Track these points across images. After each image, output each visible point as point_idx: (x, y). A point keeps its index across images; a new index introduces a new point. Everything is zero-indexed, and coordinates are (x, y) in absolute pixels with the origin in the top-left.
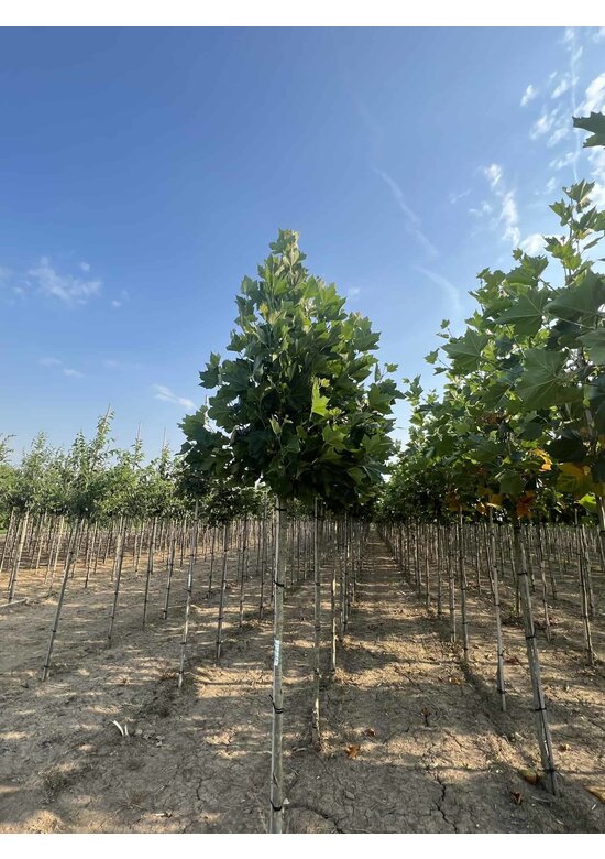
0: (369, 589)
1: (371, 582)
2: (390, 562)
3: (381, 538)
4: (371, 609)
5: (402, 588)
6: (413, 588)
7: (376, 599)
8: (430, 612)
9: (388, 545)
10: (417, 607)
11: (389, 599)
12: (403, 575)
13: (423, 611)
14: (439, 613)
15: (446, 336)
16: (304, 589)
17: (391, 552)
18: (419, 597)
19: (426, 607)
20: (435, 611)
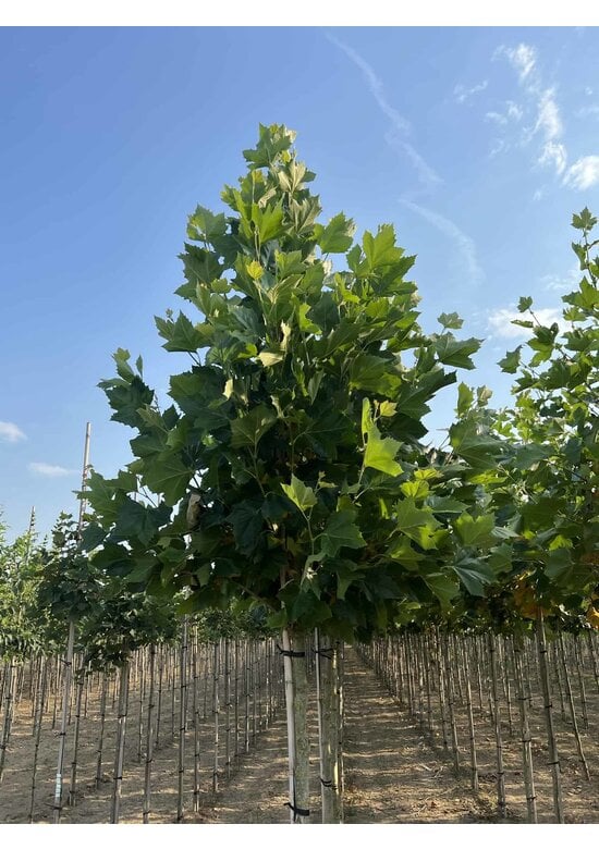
0: (366, 764)
1: (365, 748)
2: (390, 709)
3: (366, 663)
4: (378, 805)
5: (421, 756)
6: (441, 756)
7: (381, 782)
8: (481, 803)
9: (380, 675)
10: (456, 793)
11: (404, 780)
12: (419, 731)
13: (469, 801)
14: (501, 804)
15: (528, 325)
16: (249, 772)
17: (386, 687)
18: (457, 773)
19: (473, 793)
20: (493, 800)
